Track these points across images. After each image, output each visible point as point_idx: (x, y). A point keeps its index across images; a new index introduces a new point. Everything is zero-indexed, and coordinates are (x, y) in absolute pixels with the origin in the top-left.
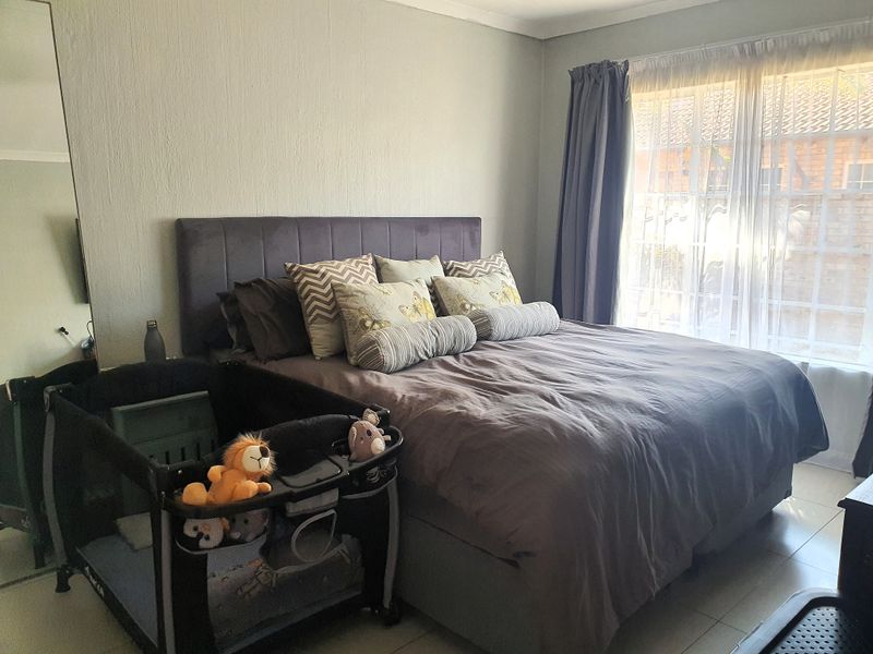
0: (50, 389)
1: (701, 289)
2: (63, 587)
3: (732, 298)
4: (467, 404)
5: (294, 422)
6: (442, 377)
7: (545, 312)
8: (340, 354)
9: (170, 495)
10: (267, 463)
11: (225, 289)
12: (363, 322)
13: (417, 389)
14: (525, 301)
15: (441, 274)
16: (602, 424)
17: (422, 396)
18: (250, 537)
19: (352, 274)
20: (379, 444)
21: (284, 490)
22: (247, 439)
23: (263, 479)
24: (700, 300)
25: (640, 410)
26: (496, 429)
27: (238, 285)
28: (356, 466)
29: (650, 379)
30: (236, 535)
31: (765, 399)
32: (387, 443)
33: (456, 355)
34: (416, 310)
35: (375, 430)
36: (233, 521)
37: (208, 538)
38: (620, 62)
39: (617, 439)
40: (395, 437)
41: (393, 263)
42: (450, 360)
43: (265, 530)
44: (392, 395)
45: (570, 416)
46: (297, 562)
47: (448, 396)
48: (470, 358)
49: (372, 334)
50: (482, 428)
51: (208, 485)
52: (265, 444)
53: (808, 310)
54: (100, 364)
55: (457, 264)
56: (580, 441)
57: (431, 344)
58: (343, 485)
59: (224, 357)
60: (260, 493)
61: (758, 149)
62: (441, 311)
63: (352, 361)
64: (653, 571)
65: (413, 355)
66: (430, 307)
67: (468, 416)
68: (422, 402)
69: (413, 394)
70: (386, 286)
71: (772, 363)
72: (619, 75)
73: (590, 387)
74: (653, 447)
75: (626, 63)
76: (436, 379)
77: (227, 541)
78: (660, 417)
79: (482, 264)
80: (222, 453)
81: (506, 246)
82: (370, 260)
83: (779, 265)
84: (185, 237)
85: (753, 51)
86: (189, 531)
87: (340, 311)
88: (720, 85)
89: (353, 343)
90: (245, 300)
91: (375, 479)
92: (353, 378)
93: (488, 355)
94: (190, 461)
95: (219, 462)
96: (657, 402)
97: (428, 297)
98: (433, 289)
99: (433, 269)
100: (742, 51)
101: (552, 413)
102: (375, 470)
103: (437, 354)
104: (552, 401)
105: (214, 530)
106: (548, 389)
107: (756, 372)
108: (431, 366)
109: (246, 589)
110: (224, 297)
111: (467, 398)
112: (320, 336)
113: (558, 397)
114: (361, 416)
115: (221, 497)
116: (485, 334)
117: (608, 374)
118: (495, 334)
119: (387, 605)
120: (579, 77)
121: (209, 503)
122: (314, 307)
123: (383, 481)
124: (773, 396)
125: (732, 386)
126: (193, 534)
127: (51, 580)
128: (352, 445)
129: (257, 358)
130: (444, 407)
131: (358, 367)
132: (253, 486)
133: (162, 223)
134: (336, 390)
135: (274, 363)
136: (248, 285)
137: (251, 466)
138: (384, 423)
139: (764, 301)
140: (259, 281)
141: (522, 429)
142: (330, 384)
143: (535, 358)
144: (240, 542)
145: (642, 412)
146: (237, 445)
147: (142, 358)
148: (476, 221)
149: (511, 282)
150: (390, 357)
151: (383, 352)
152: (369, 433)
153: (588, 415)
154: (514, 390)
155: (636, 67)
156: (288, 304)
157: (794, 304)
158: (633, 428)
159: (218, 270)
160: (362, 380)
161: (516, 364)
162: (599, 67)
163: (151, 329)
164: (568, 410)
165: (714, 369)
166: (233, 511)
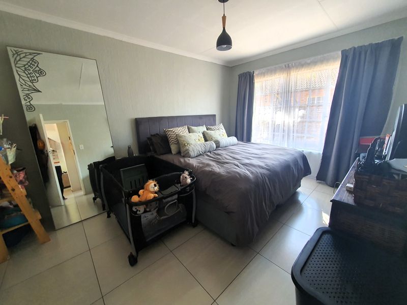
0: (101, 166)
1: (274, 131)
2: (109, 216)
3: (282, 134)
4: (214, 168)
5: (164, 175)
6: (206, 159)
7: (234, 140)
8: (179, 153)
9: (128, 199)
10: (156, 188)
11: (149, 136)
12: (185, 144)
13: (199, 163)
14: (228, 137)
15: (206, 130)
16: (252, 173)
17: (201, 165)
18: (152, 210)
19: (182, 131)
20: (189, 181)
21: (162, 196)
22: (151, 181)
23: (156, 193)
24: (274, 135)
25: (262, 168)
26: (222, 175)
27: (152, 135)
28: (182, 187)
29: (264, 158)
30: (148, 210)
31: (295, 162)
32: (191, 180)
33: (210, 152)
34: (199, 140)
35: (188, 177)
36: (147, 206)
37: (140, 211)
38: (252, 72)
39: (256, 177)
40: (193, 178)
41: (193, 127)
42: (209, 154)
43: (157, 207)
44: (193, 165)
45: (243, 171)
46: (166, 215)
47: (208, 165)
48: (215, 153)
49: (187, 147)
50: (218, 175)
51: (139, 196)
52: (156, 183)
53: (304, 137)
54: (116, 158)
55: (210, 127)
56: (246, 178)
57: (204, 149)
58: (179, 193)
59: (149, 154)
60: (154, 197)
61: (290, 94)
62: (206, 140)
63: (182, 155)
64: (267, 213)
65: (198, 153)
66: (203, 139)
67: (214, 172)
68: (201, 167)
69: (199, 165)
70: (191, 134)
71: (296, 152)
72: (251, 75)
73: (247, 161)
74: (267, 179)
75: (254, 72)
76: (205, 160)
77: (145, 211)
78: (268, 170)
79: (216, 127)
80: (143, 186)
81: (222, 122)
82: (186, 127)
83: (296, 124)
84: (138, 123)
85: (289, 66)
86: (134, 209)
87: (178, 141)
88: (279, 77)
89: (182, 150)
90: (154, 139)
91: (188, 190)
92: (182, 160)
93: (219, 152)
94: (134, 188)
95: (143, 188)
96: (266, 165)
97: (202, 136)
98: (204, 134)
99: (203, 129)
100: (286, 66)
101: (238, 170)
102: (188, 188)
103: (205, 152)
104: (238, 166)
105: (141, 209)
106: (236, 162)
107: (293, 155)
108: (203, 156)
109: (153, 221)
110: (148, 138)
111: (214, 166)
112: (174, 148)
113: (239, 165)
114: (183, 172)
115: (143, 199)
116: (218, 146)
117: (252, 157)
118: (221, 146)
119: (193, 222)
120: (241, 76)
121: (140, 201)
122: (172, 141)
123: (190, 190)
124: (297, 161)
125: (287, 159)
126: (135, 210)
127: (106, 214)
128: (181, 181)
129: (157, 154)
130: (207, 169)
131: (184, 157)
132: (152, 196)
133: (132, 119)
134: (178, 164)
135: (162, 156)
136: (154, 135)
137: (152, 190)
138: (190, 174)
139: (292, 134)
140: (157, 134)
141: (230, 175)
142: (176, 162)
143: (232, 153)
144: (150, 211)
145: (263, 168)
146: (148, 183)
147: (127, 156)
148: (214, 116)
149: (224, 131)
150: (192, 154)
151: (190, 153)
152: (186, 178)
153: (248, 170)
154: (227, 163)
155: (256, 73)
156: (165, 140)
157: (300, 135)
158: (261, 173)
159: (147, 131)
160: (185, 161)
161: (227, 155)
162: (246, 73)
163: (129, 148)
164: (242, 169)
165: (280, 154)
166: (147, 203)
